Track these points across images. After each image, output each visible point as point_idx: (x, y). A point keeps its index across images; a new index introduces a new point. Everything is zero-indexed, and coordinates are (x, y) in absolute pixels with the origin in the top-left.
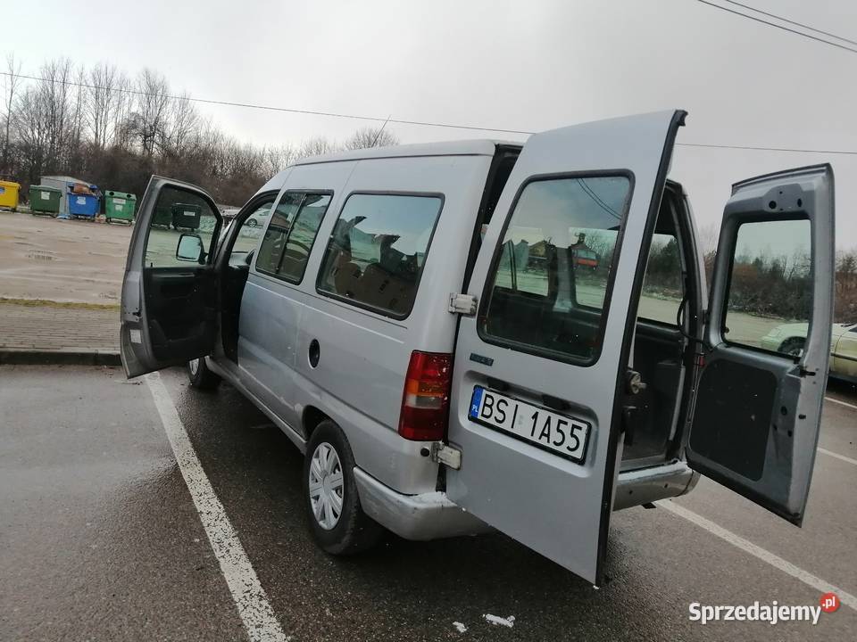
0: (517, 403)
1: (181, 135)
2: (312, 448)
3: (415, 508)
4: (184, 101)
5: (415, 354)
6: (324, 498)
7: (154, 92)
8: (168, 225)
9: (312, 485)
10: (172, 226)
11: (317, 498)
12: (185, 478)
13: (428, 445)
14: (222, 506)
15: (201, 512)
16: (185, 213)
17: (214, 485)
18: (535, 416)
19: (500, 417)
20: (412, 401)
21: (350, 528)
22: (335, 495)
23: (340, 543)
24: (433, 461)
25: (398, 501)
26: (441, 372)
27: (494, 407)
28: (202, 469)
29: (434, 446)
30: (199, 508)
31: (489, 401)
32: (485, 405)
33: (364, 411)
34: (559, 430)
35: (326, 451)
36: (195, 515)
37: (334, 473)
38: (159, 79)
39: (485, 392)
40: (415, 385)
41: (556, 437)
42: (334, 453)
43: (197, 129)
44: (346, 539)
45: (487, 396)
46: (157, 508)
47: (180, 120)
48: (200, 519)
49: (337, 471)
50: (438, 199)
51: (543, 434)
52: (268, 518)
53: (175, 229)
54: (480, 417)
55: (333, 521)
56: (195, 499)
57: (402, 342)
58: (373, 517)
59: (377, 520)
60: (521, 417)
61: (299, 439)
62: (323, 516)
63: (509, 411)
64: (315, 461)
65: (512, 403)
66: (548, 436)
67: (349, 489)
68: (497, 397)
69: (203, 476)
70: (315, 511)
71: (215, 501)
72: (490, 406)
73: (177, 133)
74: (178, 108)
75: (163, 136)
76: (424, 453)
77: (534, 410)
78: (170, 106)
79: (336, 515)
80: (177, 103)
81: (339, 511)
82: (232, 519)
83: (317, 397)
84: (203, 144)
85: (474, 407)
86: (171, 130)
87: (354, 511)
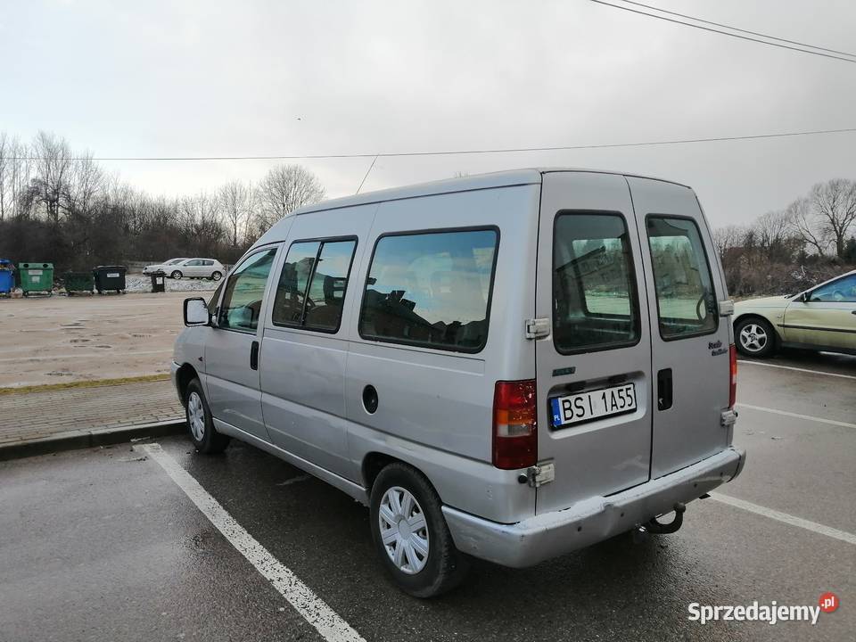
0: (588, 394)
1: (87, 194)
2: (377, 496)
3: (523, 536)
4: (87, 162)
5: (499, 384)
6: (403, 543)
7: (54, 155)
8: (92, 290)
9: (384, 532)
10: (95, 291)
11: (394, 545)
12: (238, 547)
13: (523, 473)
14: (288, 570)
15: (272, 580)
16: (109, 276)
17: (271, 550)
18: (604, 397)
19: (580, 412)
20: (504, 431)
21: (442, 567)
22: (418, 538)
23: (431, 585)
24: (530, 486)
25: (503, 532)
26: (528, 398)
27: (573, 407)
28: (250, 536)
29: (529, 471)
30: (268, 576)
31: (567, 405)
32: (565, 409)
33: (446, 448)
34: (620, 397)
35: (397, 495)
36: (267, 584)
37: (412, 516)
38: (56, 141)
39: (560, 400)
40: (504, 415)
41: (620, 402)
42: (408, 496)
43: (103, 188)
44: (439, 580)
45: (564, 402)
46: (226, 584)
47: (84, 180)
48: (274, 588)
49: (415, 513)
50: (494, 232)
51: (613, 406)
52: (340, 574)
53: (100, 293)
54: (564, 422)
55: (419, 565)
56: (259, 568)
57: (481, 375)
58: (471, 553)
59: (477, 554)
60: (594, 402)
61: (357, 489)
62: (405, 560)
63: (585, 404)
64: (384, 508)
65: (585, 396)
66: (616, 405)
67: (437, 529)
68: (572, 398)
69: (255, 543)
70: (393, 558)
71: (279, 566)
72: (570, 409)
73: (81, 196)
74: (80, 169)
75: (68, 198)
76: (522, 480)
77: (602, 392)
78: (72, 167)
79: (420, 557)
80: (80, 164)
81: (425, 553)
82: (307, 582)
83: (382, 443)
84: (112, 201)
85: (556, 417)
86: (76, 191)
87: (444, 550)
